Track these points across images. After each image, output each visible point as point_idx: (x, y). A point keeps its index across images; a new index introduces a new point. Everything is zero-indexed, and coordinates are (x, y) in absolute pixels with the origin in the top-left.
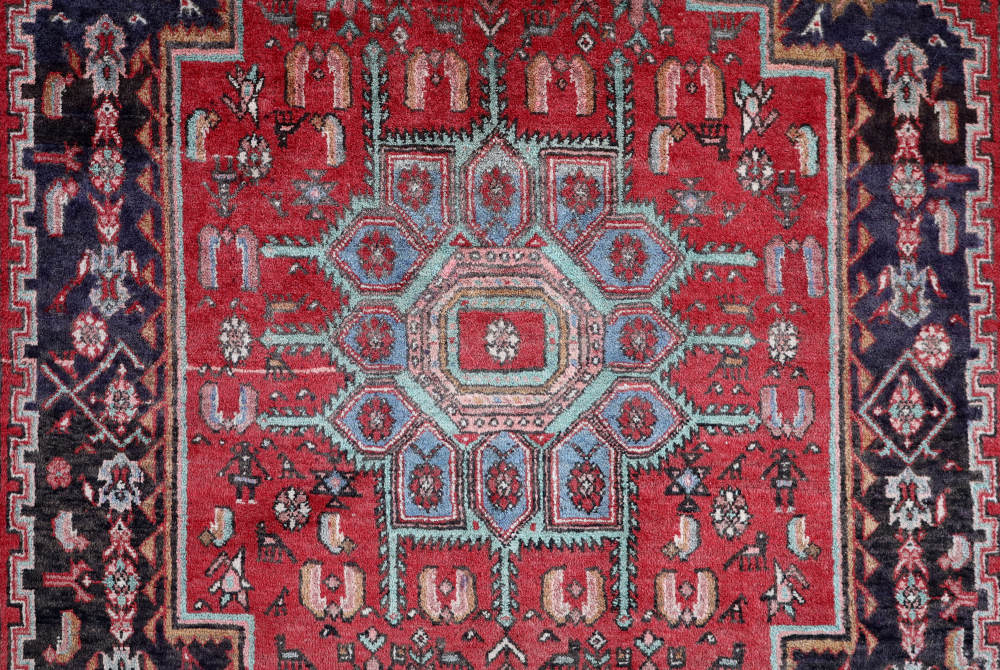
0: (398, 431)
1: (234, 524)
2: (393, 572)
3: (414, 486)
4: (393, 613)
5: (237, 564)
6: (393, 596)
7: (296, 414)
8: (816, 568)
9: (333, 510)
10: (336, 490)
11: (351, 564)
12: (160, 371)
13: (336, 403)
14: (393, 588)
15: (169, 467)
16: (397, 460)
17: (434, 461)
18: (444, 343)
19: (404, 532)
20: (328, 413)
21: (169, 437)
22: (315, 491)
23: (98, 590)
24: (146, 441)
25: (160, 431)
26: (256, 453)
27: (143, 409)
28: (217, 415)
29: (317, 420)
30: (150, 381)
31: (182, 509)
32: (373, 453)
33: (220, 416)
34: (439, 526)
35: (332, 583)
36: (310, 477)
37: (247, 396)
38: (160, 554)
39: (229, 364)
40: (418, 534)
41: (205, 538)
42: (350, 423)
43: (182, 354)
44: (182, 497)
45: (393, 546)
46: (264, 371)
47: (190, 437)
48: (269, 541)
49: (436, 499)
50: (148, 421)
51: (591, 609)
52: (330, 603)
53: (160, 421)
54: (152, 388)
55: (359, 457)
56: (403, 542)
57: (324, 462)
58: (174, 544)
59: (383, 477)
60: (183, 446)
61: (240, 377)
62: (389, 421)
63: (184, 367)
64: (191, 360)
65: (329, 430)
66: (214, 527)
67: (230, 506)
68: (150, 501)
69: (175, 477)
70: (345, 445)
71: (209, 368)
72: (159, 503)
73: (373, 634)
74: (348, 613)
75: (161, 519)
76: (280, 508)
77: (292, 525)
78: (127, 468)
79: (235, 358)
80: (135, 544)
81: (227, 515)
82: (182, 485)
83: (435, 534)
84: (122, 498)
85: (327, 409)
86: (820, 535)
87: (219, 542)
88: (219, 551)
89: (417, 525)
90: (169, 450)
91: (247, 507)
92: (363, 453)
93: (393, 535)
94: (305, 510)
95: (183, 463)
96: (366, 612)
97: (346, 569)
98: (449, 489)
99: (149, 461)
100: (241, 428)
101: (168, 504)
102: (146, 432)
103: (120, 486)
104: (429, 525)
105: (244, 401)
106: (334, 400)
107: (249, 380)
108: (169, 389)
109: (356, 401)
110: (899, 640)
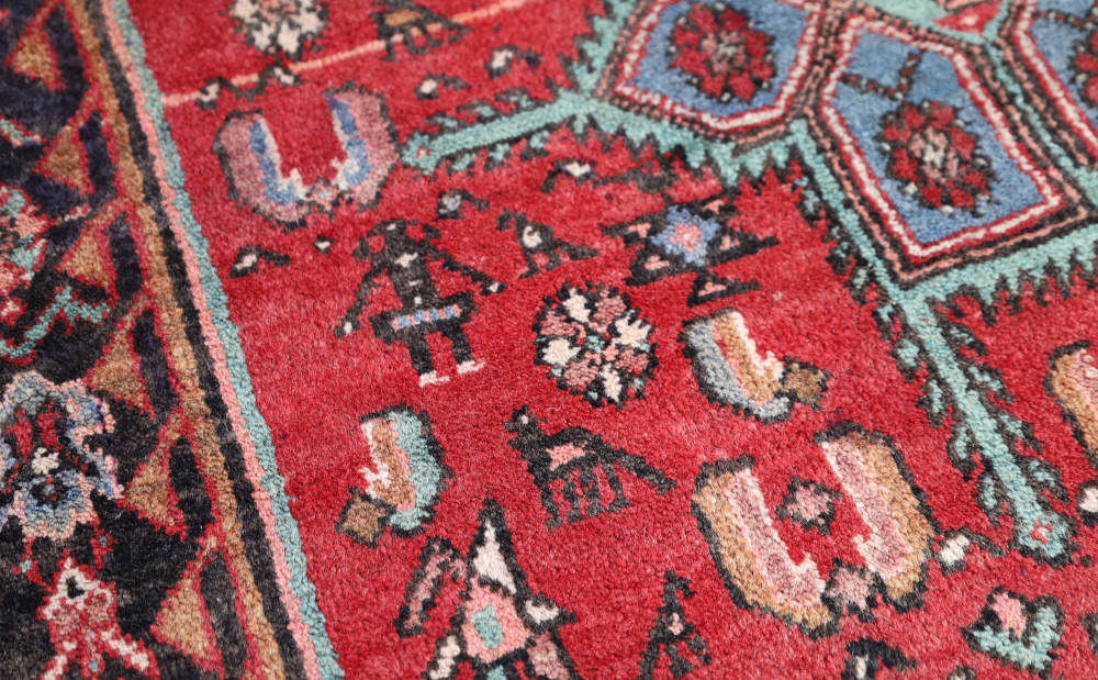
0: (793, 61)
1: (436, 449)
2: (970, 404)
3: (901, 165)
4: (1040, 529)
5: (490, 561)
6: (1008, 471)
7: (505, 109)
9: (716, 308)
10: (696, 254)
11: (840, 427)
12: (90, 133)
13: (598, 53)
14: (996, 449)
15: (181, 357)
16: (823, 124)
17: (919, 92)
19: (942, 287)
20: (588, 81)
21: (161, 284)
22: (638, 276)
24: (93, 314)
25: (128, 272)
26: (431, 237)
27: (61, 236)
28: (283, 184)
29: (565, 106)
30: (66, 164)
31: (261, 467)
32: (752, 130)
33: (294, 185)
34: (1026, 237)
35: (809, 506)
36: (604, 246)
37: (353, 113)
39: (280, 58)
40: (983, 278)
41: (360, 521)
42: (661, 83)
43: (141, 81)
44: (252, 431)
45: (932, 336)
46: (379, 45)
47: (225, 264)
48: (561, 455)
49: (973, 183)
50: (86, 259)
52: (831, 566)
53: (123, 253)
54: (78, 178)
55: (722, 152)
56: (952, 313)
57: (635, 197)
58: (264, 574)
59: (809, 173)
60: (208, 294)
61: (319, 79)
62: (760, 45)
63: (152, 104)
64: (168, 84)
65: (610, 118)
66: (377, 479)
67: (403, 399)
68: (153, 472)
69: (210, 382)
70: (668, 137)
71: (224, 84)
72: (184, 468)
73: (1010, 611)
74: (899, 578)
75: (200, 516)
76: (558, 353)
77: (613, 388)
78: (51, 406)
79: (289, 42)
80: (136, 621)
81: (404, 429)
82: (239, 395)
83: (1030, 261)
84: (53, 496)
85: (580, 72)
87: (408, 518)
88: (418, 545)
89: (962, 256)
90: (170, 319)
91: (459, 386)
92: (727, 137)
93: (914, 307)
94: (633, 335)
95: (223, 338)
96: (953, 551)
97: (830, 450)
98: (1000, 144)
99: (119, 366)
100: (366, 190)
101: (212, 463)
102: (88, 291)
103: (43, 463)
104: (997, 246)
105: (349, 127)
106: (590, 48)
107: (349, 78)
108: (127, 165)
109: (651, 28)
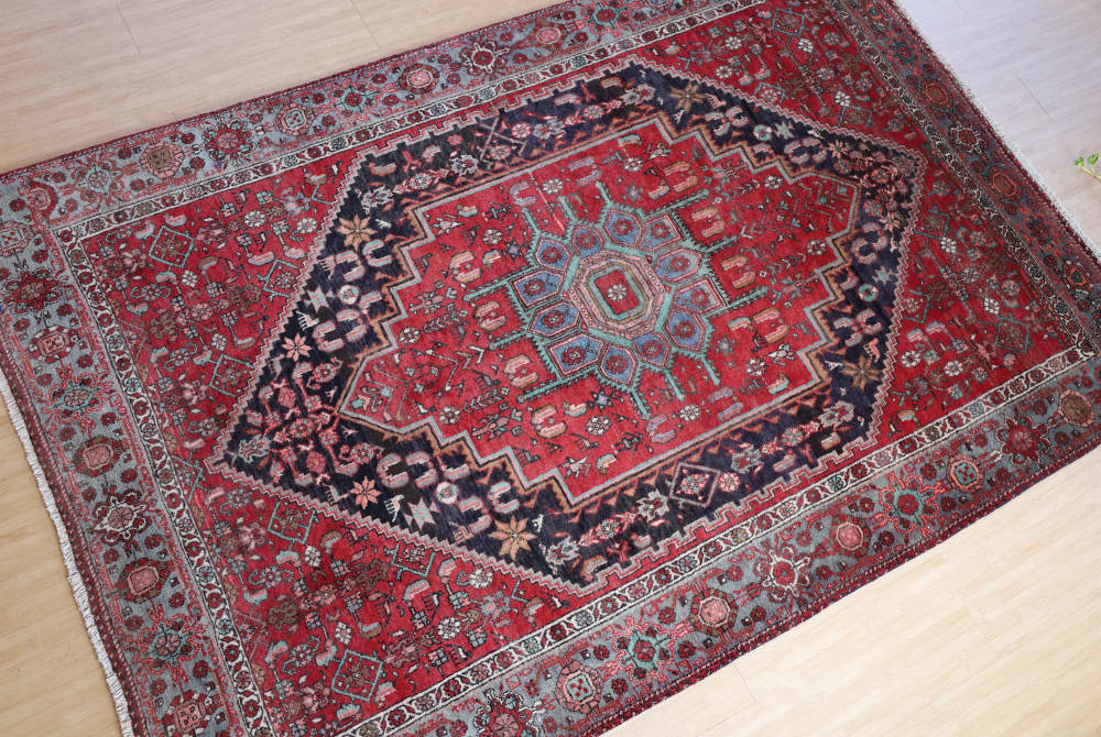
0: (553, 266)
1: (472, 216)
2: (487, 289)
3: (531, 283)
4: (468, 298)
5: (455, 224)
6: (477, 294)
7: (535, 222)
8: (596, 476)
9: (502, 254)
10: (511, 251)
11: (482, 271)
12: (522, 162)
13: (550, 236)
14: (481, 292)
15: (483, 181)
16: (539, 270)
17: (547, 286)
18: (601, 269)
19: (508, 286)
20: (543, 234)
21: (495, 176)
22: (506, 243)
23: (412, 174)
24: (489, 168)
25: (496, 172)
26: (509, 212)
27: (502, 161)
28: (516, 191)
29: (538, 232)
30: (516, 160)
31: (467, 193)
32: (536, 260)
33: (516, 193)
34: (520, 299)
35: (468, 266)
36: (511, 238)
37: (532, 200)
38: (441, 192)
39: (541, 187)
40: (511, 292)
41: (459, 207)
42: (544, 246)
43: (534, 168)
44: (472, 191)
45: (500, 284)
46: (546, 202)
47: (500, 184)
48: (473, 233)
49: (531, 294)
50: (498, 166)
51: (518, 382)
52: (459, 269)
53: (501, 170)
54: (513, 162)
55: (531, 255)
56: (504, 287)
57: (521, 242)
58: (450, 196)
59: (528, 268)
60: (495, 183)
61: (538, 194)
62: (554, 261)
63: (529, 171)
64: (534, 173)
65: (536, 238)
66: (466, 209)
67: (480, 211)
68: (464, 179)
69: (480, 185)
70: (533, 247)
71: (535, 180)
72: (464, 183)
73: (455, 292)
74: (458, 278)
75: (458, 186)
76: (490, 231)
77: (485, 239)
78: (473, 165)
79: (545, 189)
80: (441, 181)
81: (475, 211)
82: (477, 189)
83: (515, 299)
84: (459, 167)
85: (545, 233)
86: (612, 471)
87: (460, 213)
88: (457, 216)
89: (515, 290)
90: (490, 178)
91: (483, 219)
92: (534, 256)
93: (504, 282)
94: (495, 242)
95: (487, 186)
96: (463, 285)
97: (478, 270)
98: (539, 297)
99: (481, 173)
100: (517, 203)
101: (466, 187)
102: (493, 167)
103: (464, 165)
104: (518, 295)
105: (528, 200)
107: (539, 198)
108: (517, 168)
109: (556, 244)
110: (584, 533)
